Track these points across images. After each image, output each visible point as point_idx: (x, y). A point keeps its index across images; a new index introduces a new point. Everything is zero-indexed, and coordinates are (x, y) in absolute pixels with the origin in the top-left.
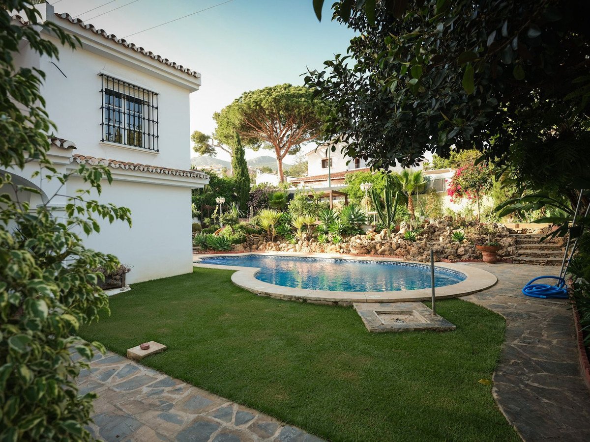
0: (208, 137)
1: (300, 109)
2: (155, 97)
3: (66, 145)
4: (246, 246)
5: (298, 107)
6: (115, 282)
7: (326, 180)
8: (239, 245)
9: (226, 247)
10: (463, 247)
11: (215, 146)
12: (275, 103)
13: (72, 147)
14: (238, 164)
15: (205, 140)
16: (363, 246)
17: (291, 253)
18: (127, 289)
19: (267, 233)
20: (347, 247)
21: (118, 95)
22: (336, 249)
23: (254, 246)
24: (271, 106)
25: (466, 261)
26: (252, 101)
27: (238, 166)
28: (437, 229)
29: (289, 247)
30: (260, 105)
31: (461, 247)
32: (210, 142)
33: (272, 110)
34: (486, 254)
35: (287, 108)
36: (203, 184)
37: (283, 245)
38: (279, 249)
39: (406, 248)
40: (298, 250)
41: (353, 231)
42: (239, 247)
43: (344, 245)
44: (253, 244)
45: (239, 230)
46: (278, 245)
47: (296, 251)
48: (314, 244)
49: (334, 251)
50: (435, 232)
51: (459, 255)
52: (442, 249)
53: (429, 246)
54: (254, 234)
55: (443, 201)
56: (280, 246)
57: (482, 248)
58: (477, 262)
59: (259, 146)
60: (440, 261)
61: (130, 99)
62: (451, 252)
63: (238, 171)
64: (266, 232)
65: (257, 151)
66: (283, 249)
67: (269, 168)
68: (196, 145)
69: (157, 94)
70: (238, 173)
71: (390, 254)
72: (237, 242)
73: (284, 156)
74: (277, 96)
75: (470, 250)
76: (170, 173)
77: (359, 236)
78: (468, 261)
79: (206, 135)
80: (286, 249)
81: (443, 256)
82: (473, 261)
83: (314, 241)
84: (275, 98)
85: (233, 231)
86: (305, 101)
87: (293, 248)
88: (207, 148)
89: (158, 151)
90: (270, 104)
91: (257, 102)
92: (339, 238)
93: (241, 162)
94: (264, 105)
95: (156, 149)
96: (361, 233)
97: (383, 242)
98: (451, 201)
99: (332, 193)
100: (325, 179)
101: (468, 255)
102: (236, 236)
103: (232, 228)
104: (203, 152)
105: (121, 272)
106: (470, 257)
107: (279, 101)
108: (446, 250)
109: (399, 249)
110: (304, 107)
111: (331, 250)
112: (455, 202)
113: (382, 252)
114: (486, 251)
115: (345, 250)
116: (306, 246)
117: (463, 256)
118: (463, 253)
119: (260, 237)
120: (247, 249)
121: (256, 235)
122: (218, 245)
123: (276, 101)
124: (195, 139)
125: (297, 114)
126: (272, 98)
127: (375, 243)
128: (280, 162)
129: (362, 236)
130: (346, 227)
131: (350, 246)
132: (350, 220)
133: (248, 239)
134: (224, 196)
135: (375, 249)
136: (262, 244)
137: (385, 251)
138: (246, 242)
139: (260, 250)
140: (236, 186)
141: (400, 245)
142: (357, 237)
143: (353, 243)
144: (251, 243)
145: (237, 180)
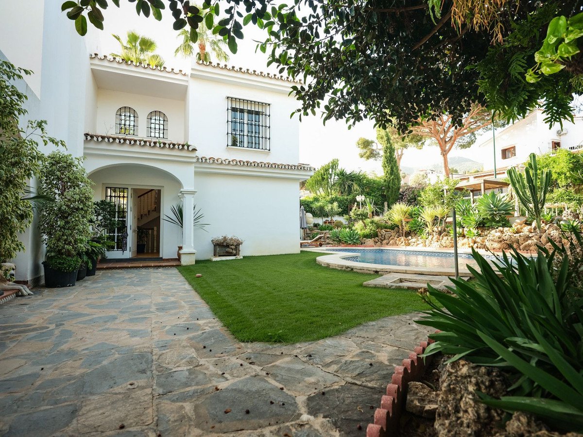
0: (372, 142)
2: (268, 107)
3: (190, 149)
4: (377, 241)
6: (231, 251)
7: (504, 173)
8: (370, 239)
9: (355, 241)
11: (380, 150)
13: (194, 150)
14: (387, 163)
15: (369, 145)
16: (501, 239)
17: (420, 248)
18: (240, 257)
19: (399, 228)
20: (483, 242)
21: (242, 111)
22: (469, 244)
23: (385, 242)
27: (386, 165)
29: (418, 242)
32: (374, 147)
36: (309, 175)
37: (414, 240)
38: (409, 244)
40: (428, 245)
41: (493, 223)
42: (370, 241)
43: (479, 239)
44: (385, 239)
45: (370, 225)
46: (408, 240)
47: (425, 246)
48: (445, 238)
49: (467, 246)
54: (386, 230)
56: (410, 241)
59: (423, 144)
61: (250, 112)
63: (386, 170)
64: (398, 226)
65: (420, 149)
66: (412, 244)
67: (454, 169)
68: (362, 151)
69: (269, 105)
70: (387, 172)
71: (537, 249)
72: (367, 236)
73: (449, 151)
76: (277, 166)
77: (501, 228)
79: (370, 140)
80: (415, 244)
83: (447, 235)
85: (365, 226)
87: (422, 243)
88: (372, 153)
89: (269, 150)
92: (475, 231)
93: (390, 160)
95: (268, 148)
96: (504, 226)
97: (530, 236)
99: (484, 183)
100: (501, 172)
102: (367, 231)
103: (364, 223)
104: (368, 158)
105: (235, 244)
111: (463, 245)
113: (526, 246)
115: (479, 245)
116: (435, 240)
119: (393, 233)
120: (378, 243)
121: (388, 230)
122: (347, 238)
124: (360, 146)
127: (520, 236)
128: (444, 158)
129: (506, 229)
130: (484, 219)
131: (486, 241)
132: (490, 210)
133: (379, 234)
134: (373, 196)
135: (519, 244)
136: (393, 239)
137: (529, 246)
138: (378, 237)
139: (390, 245)
140: (386, 185)
141: (552, 237)
142: (497, 230)
143: (490, 237)
144: (382, 238)
145: (386, 179)
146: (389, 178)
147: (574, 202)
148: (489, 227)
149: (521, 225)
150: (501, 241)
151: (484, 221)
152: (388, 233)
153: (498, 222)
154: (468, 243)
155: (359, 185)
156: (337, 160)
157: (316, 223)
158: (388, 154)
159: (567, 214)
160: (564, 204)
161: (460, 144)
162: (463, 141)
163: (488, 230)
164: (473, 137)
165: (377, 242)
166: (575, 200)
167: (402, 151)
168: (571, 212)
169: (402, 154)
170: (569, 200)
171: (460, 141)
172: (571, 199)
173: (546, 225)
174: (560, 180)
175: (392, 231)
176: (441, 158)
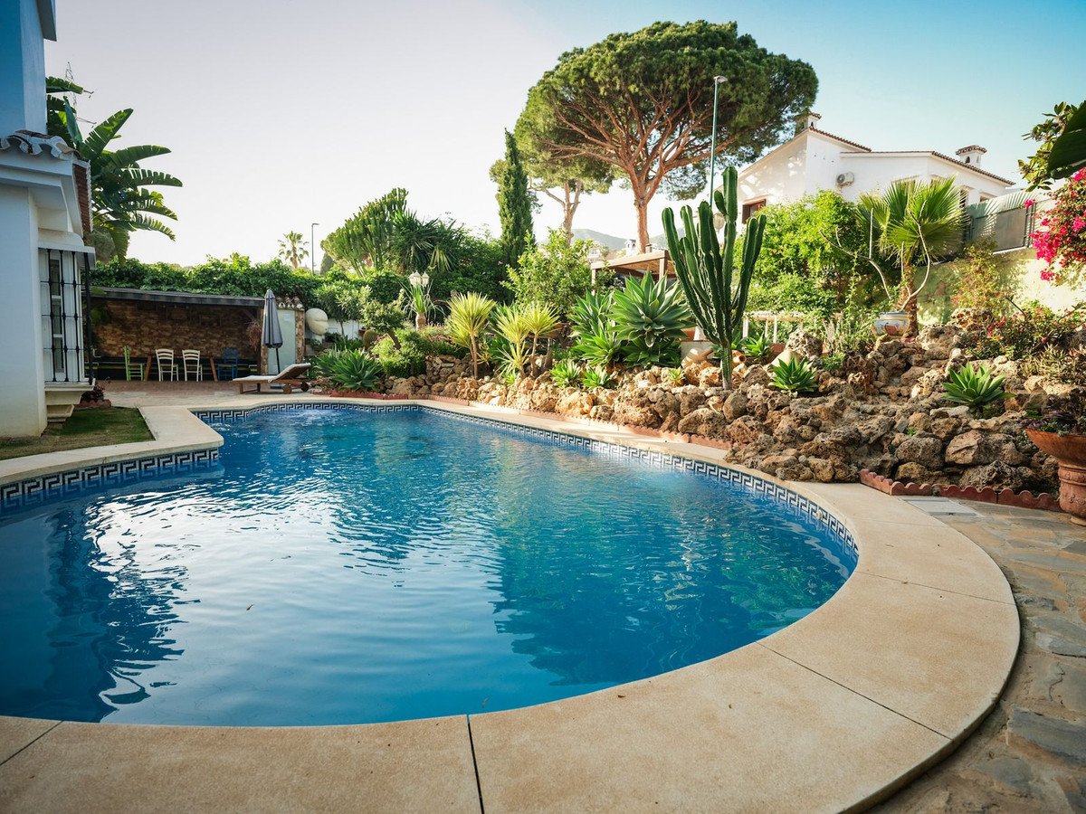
1: (678, 76)
4: (420, 383)
5: (676, 72)
8: (404, 380)
9: (361, 383)
10: (980, 430)
11: (536, 190)
12: (620, 67)
14: (509, 207)
16: (645, 399)
17: (493, 408)
20: (611, 402)
22: (582, 406)
23: (436, 386)
24: (611, 76)
25: (970, 494)
26: (572, 68)
27: (507, 211)
28: (915, 358)
29: (493, 393)
30: (587, 77)
31: (968, 429)
33: (614, 84)
34: (1073, 475)
35: (648, 77)
37: (488, 386)
38: (475, 398)
39: (763, 417)
40: (508, 404)
41: (642, 355)
42: (402, 385)
43: (605, 395)
44: (437, 380)
45: (405, 343)
46: (479, 386)
47: (505, 404)
50: (908, 366)
51: (953, 464)
52: (880, 433)
53: (853, 415)
54: (445, 357)
55: (1019, 277)
56: (480, 389)
57: (1054, 444)
58: (1033, 505)
60: (857, 480)
62: (913, 449)
63: (506, 222)
66: (481, 396)
70: (507, 227)
71: (712, 434)
72: (397, 371)
73: (650, 198)
74: (626, 48)
75: (1010, 446)
77: (655, 369)
78: (987, 495)
80: (488, 396)
81: (875, 461)
82: (1013, 499)
83: (548, 379)
84: (620, 55)
85: (395, 347)
86: (691, 54)
87: (501, 394)
90: (608, 70)
91: (583, 69)
92: (602, 373)
93: (514, 201)
94: (596, 74)
96: (664, 363)
97: (707, 394)
98: (1045, 276)
99: (665, 258)
101: (989, 468)
103: (395, 339)
106: (998, 480)
107: (630, 61)
108: (898, 437)
109: (739, 421)
110: (687, 68)
111: (570, 407)
112: (1060, 280)
113: (689, 423)
114: (1073, 460)
115: (601, 410)
116: (523, 390)
117: (970, 472)
118: (969, 457)
119: (457, 366)
120: (420, 391)
121: (449, 358)
123: (622, 60)
125: (671, 87)
126: (612, 55)
127: (685, 393)
128: (640, 211)
129: (665, 371)
130: (624, 343)
131: (616, 400)
132: (636, 320)
133: (429, 368)
134: (477, 279)
135: (679, 413)
136: (455, 380)
137: (697, 421)
138: (425, 373)
139: (445, 395)
140: (503, 257)
141: (748, 404)
142: (647, 373)
143: (626, 391)
144: (434, 378)
145: (505, 243)
146: (511, 240)
147: (816, 310)
148: (632, 363)
149: (699, 362)
150: (642, 405)
151: (624, 348)
152: (448, 365)
153: (653, 352)
154: (579, 404)
155: (447, 254)
156: (404, 191)
157: (332, 332)
158: (512, 187)
159: (797, 341)
160: (797, 314)
161: (676, 189)
162: (684, 185)
163: (631, 370)
164: (701, 177)
165: (421, 387)
166: (818, 305)
167: (577, 197)
168: (807, 336)
169: (577, 203)
170: (806, 303)
171: (679, 183)
172: (811, 302)
173: (748, 365)
174: (812, 260)
175: (458, 361)
176: (635, 212)
